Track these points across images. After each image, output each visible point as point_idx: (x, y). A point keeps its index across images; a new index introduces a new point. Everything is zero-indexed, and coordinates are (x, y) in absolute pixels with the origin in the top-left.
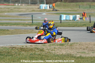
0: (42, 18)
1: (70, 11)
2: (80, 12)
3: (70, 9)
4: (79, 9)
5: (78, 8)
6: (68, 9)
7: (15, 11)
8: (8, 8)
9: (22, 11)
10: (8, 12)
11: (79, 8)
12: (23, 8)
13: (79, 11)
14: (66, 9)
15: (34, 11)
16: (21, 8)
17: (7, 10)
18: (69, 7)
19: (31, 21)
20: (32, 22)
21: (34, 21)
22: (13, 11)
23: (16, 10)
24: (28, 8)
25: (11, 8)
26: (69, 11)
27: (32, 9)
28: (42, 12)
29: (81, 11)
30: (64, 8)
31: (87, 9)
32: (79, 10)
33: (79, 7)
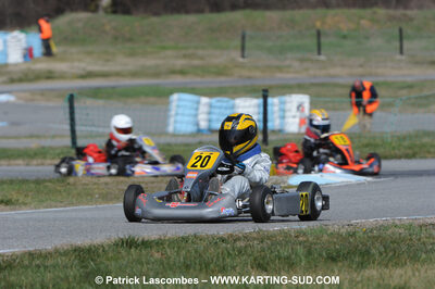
1: (182, 72)
2: (249, 78)
3: (180, 63)
4: (243, 56)
5: (236, 55)
6: (160, 62)
11: (243, 48)
13: (245, 73)
14: (150, 62)
18: (164, 48)
26: (173, 72)
29: (257, 74)
30: (132, 54)
31: (302, 60)
32: (242, 66)
33: (238, 42)
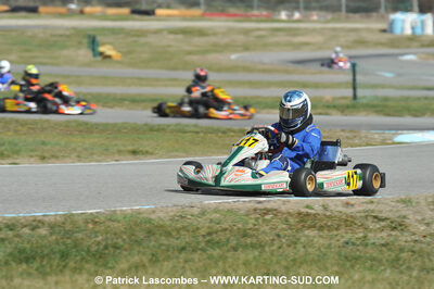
0: (399, 75)
7: (277, 44)
8: (247, 32)
9: (307, 44)
10: (246, 48)
12: (314, 30)
15: (362, 43)
16: (306, 29)
17: (241, 39)
19: (349, 92)
20: (355, 97)
21: (360, 92)
22: (265, 46)
23: (282, 38)
24: (334, 29)
25: (259, 29)
27: (353, 37)
28: (398, 47)
